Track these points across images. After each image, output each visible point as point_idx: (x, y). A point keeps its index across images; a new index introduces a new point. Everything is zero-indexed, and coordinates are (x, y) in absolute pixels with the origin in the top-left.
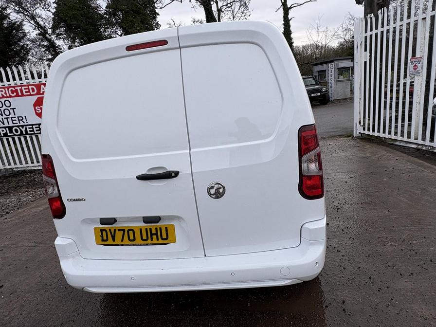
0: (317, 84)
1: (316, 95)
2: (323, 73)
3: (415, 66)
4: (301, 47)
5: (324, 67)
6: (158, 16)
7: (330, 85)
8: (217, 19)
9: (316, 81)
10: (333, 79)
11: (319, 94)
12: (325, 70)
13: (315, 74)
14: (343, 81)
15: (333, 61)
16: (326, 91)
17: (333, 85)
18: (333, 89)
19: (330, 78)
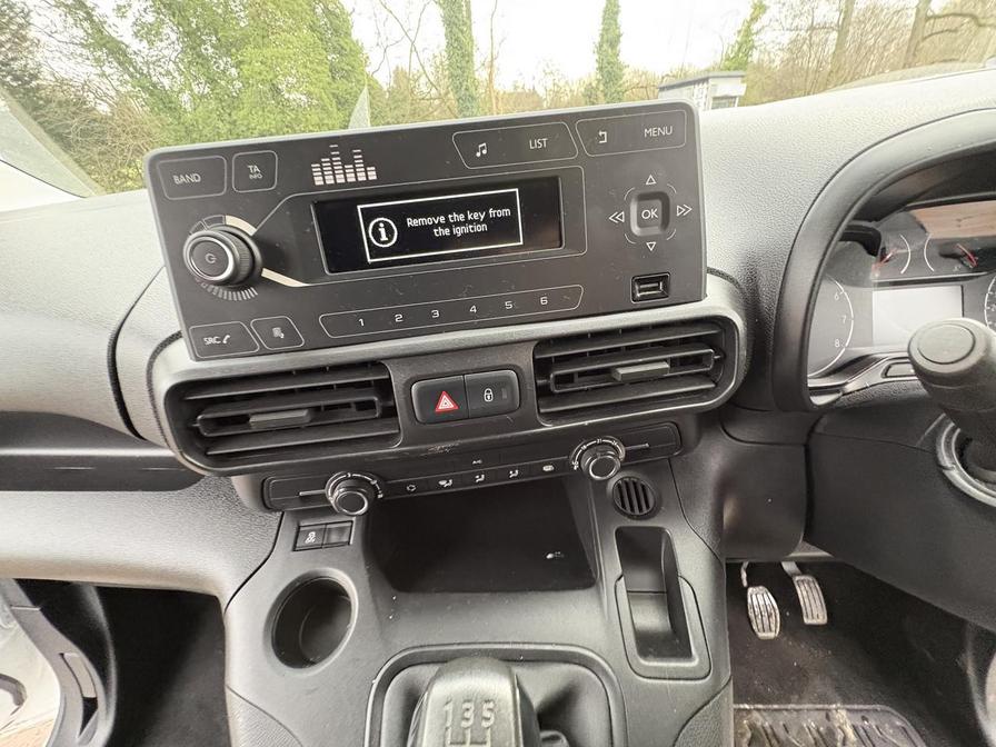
5: (682, 95)
15: (706, 80)
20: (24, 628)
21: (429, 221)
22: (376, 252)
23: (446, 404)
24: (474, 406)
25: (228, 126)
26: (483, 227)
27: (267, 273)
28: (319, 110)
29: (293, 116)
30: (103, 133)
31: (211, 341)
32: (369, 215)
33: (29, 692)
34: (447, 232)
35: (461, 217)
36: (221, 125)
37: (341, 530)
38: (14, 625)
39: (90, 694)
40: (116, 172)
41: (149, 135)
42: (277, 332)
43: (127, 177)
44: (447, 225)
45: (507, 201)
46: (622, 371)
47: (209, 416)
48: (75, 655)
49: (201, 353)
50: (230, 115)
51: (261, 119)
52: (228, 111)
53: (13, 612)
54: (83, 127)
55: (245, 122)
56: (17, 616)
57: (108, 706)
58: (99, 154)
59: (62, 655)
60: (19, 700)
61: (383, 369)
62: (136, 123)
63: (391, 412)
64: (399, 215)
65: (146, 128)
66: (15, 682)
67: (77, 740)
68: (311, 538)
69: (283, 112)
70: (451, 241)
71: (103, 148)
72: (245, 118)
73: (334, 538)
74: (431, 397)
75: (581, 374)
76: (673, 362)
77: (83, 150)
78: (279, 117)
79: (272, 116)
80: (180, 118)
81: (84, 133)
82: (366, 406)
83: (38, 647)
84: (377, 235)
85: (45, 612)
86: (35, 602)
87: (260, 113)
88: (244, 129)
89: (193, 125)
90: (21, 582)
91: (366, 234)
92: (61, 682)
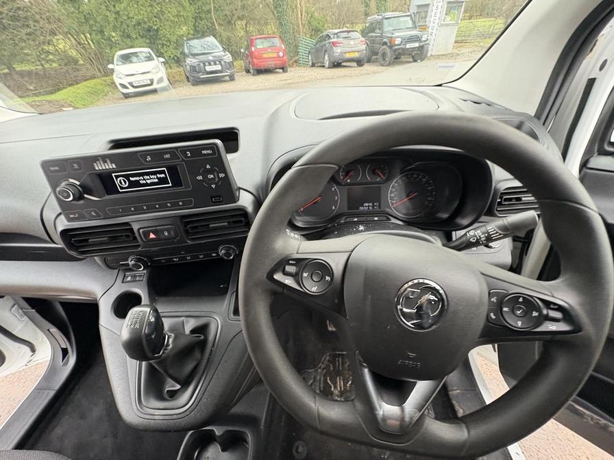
0: (414, 27)
1: (413, 45)
2: (423, 9)
7: (431, 29)
9: (414, 22)
10: (437, 21)
11: (417, 44)
12: (429, 5)
14: (449, 25)
16: (426, 40)
18: (434, 37)
19: (433, 18)
20: (30, 319)
21: (138, 178)
22: (122, 188)
23: (152, 236)
24: (162, 237)
25: (114, 15)
26: (156, 180)
27: (86, 196)
28: (177, 5)
29: (159, 9)
30: (26, 18)
31: (72, 216)
32: (117, 177)
33: (37, 348)
34: (144, 182)
35: (148, 177)
36: (108, 14)
37: (140, 276)
38: (26, 318)
39: (64, 347)
40: (40, 49)
41: (59, 20)
42: (93, 213)
43: (48, 52)
44: (144, 179)
45: (163, 172)
46: (211, 226)
47: (76, 239)
48: (54, 330)
49: (69, 220)
50: (114, 6)
51: (137, 12)
52: (113, 3)
53: (23, 311)
54: (11, 14)
55: (126, 13)
56: (26, 314)
57: (73, 351)
58: (26, 35)
59: (49, 330)
60: (33, 350)
61: (130, 225)
62: (49, 11)
63: (135, 238)
64: (127, 177)
65: (56, 15)
66: (30, 343)
67: (61, 364)
68: (129, 279)
69: (151, 6)
70: (147, 185)
71: (29, 30)
72: (125, 9)
73: (138, 279)
74: (147, 234)
75: (201, 226)
76: (229, 222)
77: (15, 32)
78: (149, 9)
79: (144, 9)
80: (79, 7)
81: (14, 18)
82: (127, 236)
83: (38, 327)
84: (121, 182)
85: (37, 311)
86: (33, 308)
87: (136, 6)
88: (125, 18)
89: (89, 14)
90: (24, 298)
91: (117, 182)
92: (50, 342)
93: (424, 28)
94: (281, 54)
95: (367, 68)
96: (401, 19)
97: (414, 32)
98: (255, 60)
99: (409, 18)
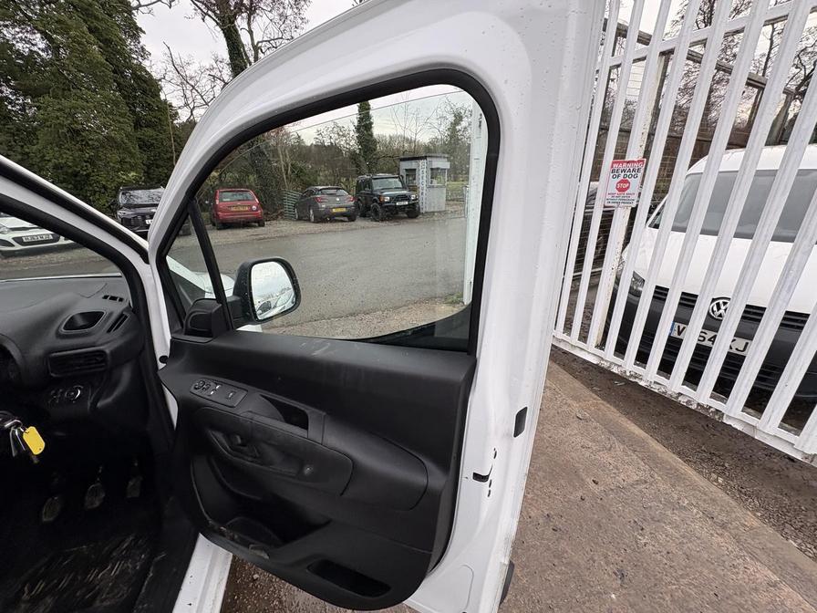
0: (404, 188)
1: (402, 203)
2: (411, 172)
3: (624, 181)
4: (388, 136)
5: (412, 165)
6: (142, 35)
7: (420, 190)
8: (252, 59)
9: (403, 183)
10: (425, 183)
11: (407, 203)
12: (415, 170)
13: (403, 173)
14: (437, 187)
15: (425, 158)
16: (416, 199)
17: (424, 191)
18: (424, 196)
19: (421, 181)
51: (57, 155)
78: (77, 154)
79: (70, 153)
87: (57, 149)
93: (414, 189)
94: (254, 207)
95: (360, 223)
96: (390, 180)
97: (404, 192)
98: (219, 213)
99: (397, 180)
